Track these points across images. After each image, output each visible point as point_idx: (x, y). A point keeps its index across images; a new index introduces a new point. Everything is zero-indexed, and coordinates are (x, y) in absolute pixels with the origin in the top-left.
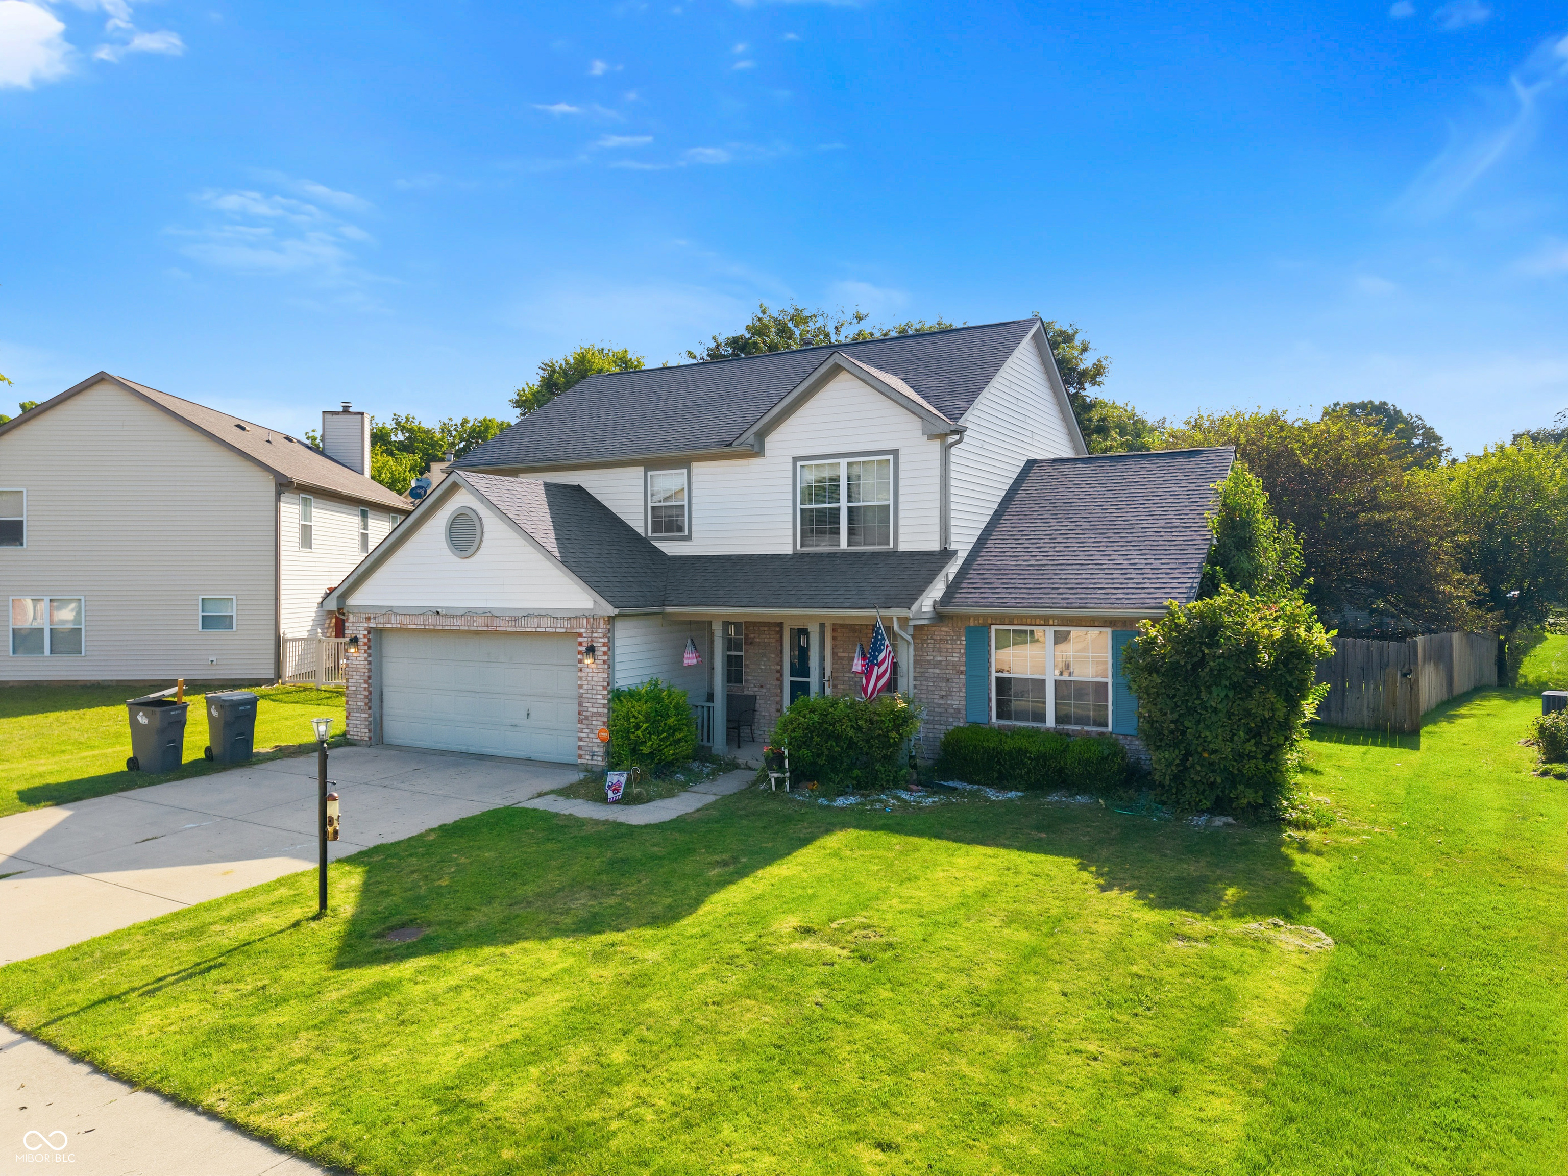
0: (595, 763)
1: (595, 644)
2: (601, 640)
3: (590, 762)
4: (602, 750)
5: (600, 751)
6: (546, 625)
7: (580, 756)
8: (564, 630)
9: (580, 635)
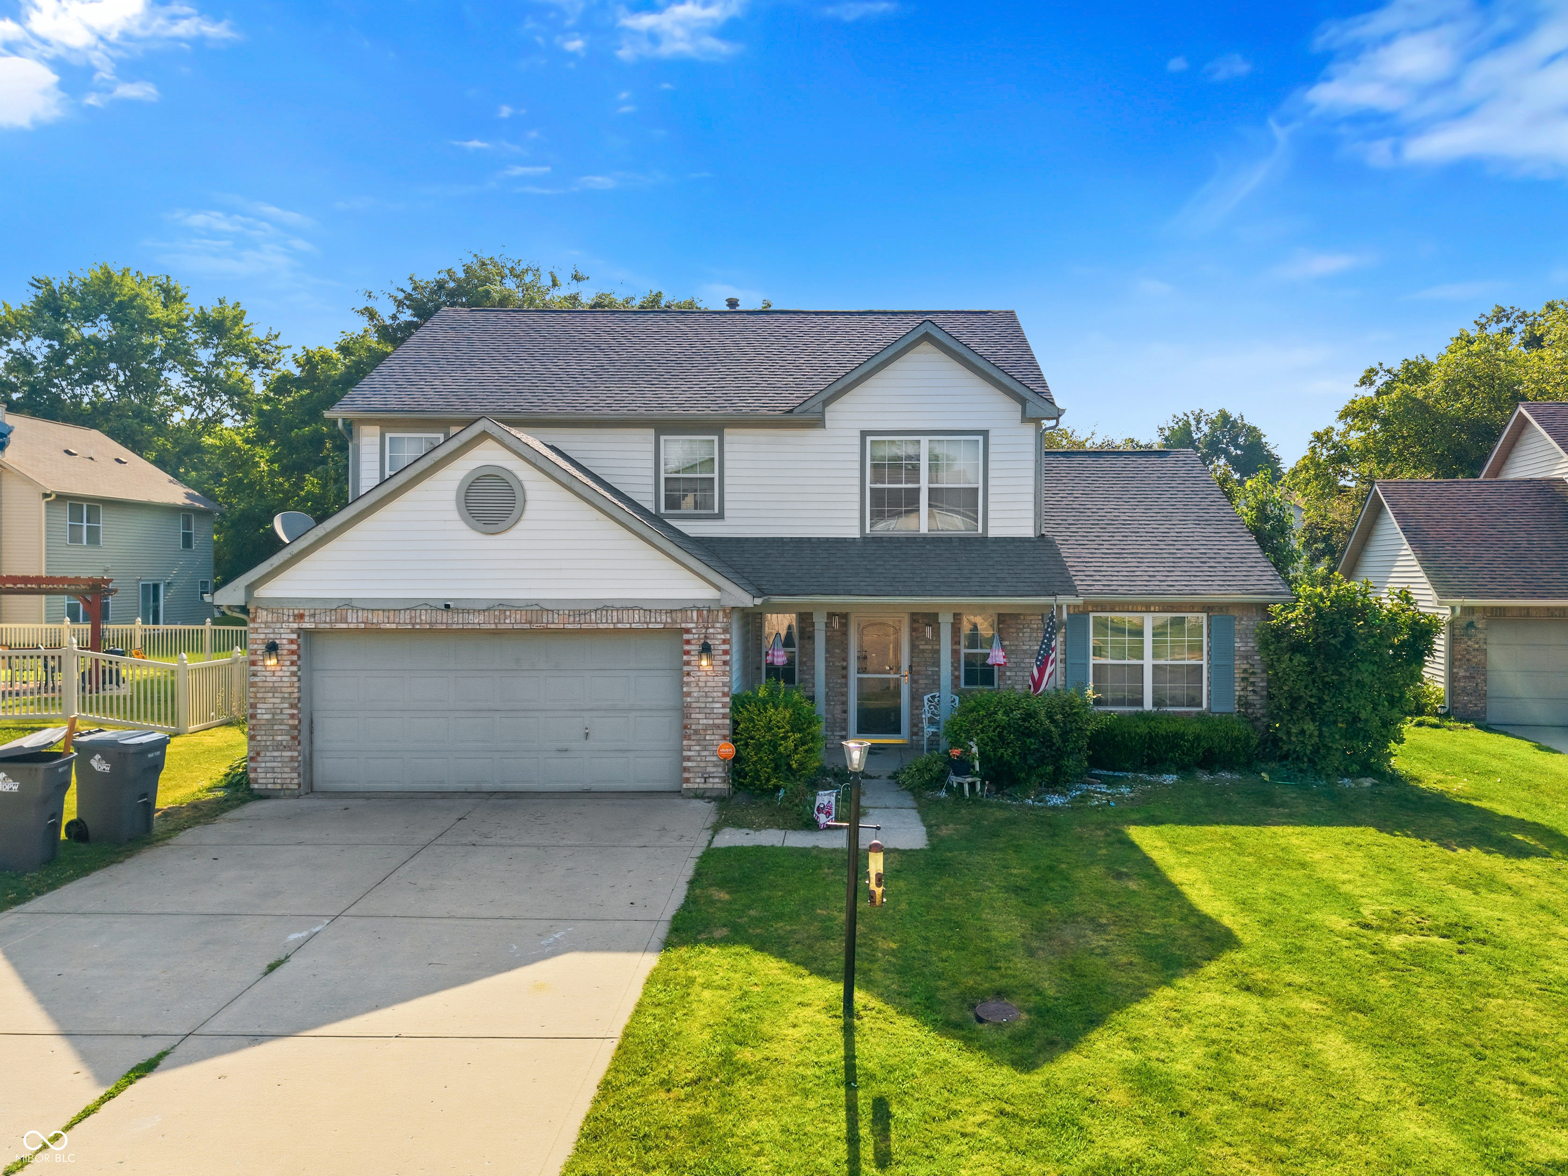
0: (710, 786)
1: (709, 642)
2: (719, 636)
3: (701, 786)
4: (720, 769)
5: (719, 771)
6: (635, 620)
7: (687, 780)
8: (662, 626)
9: (688, 631)
